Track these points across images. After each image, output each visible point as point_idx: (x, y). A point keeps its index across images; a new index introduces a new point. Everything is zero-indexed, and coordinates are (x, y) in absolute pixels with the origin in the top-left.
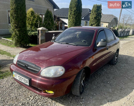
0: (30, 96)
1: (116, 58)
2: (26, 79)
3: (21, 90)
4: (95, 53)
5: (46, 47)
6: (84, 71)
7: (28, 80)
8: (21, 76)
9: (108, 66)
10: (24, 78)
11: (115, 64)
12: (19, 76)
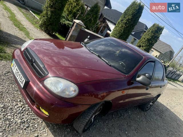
0: (19, 100)
1: (151, 104)
2: (23, 79)
3: (13, 87)
4: (129, 87)
5: (72, 48)
6: (103, 104)
7: (24, 81)
8: (19, 71)
9: (136, 109)
10: (21, 75)
11: (146, 111)
12: (18, 69)
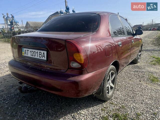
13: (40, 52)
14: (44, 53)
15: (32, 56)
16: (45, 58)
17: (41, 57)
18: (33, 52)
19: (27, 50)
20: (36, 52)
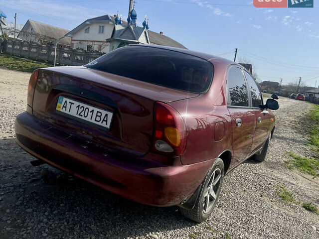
13: (98, 112)
14: (106, 115)
15: (80, 115)
16: (107, 124)
17: (98, 121)
18: (82, 108)
19: (70, 102)
20: (90, 110)
